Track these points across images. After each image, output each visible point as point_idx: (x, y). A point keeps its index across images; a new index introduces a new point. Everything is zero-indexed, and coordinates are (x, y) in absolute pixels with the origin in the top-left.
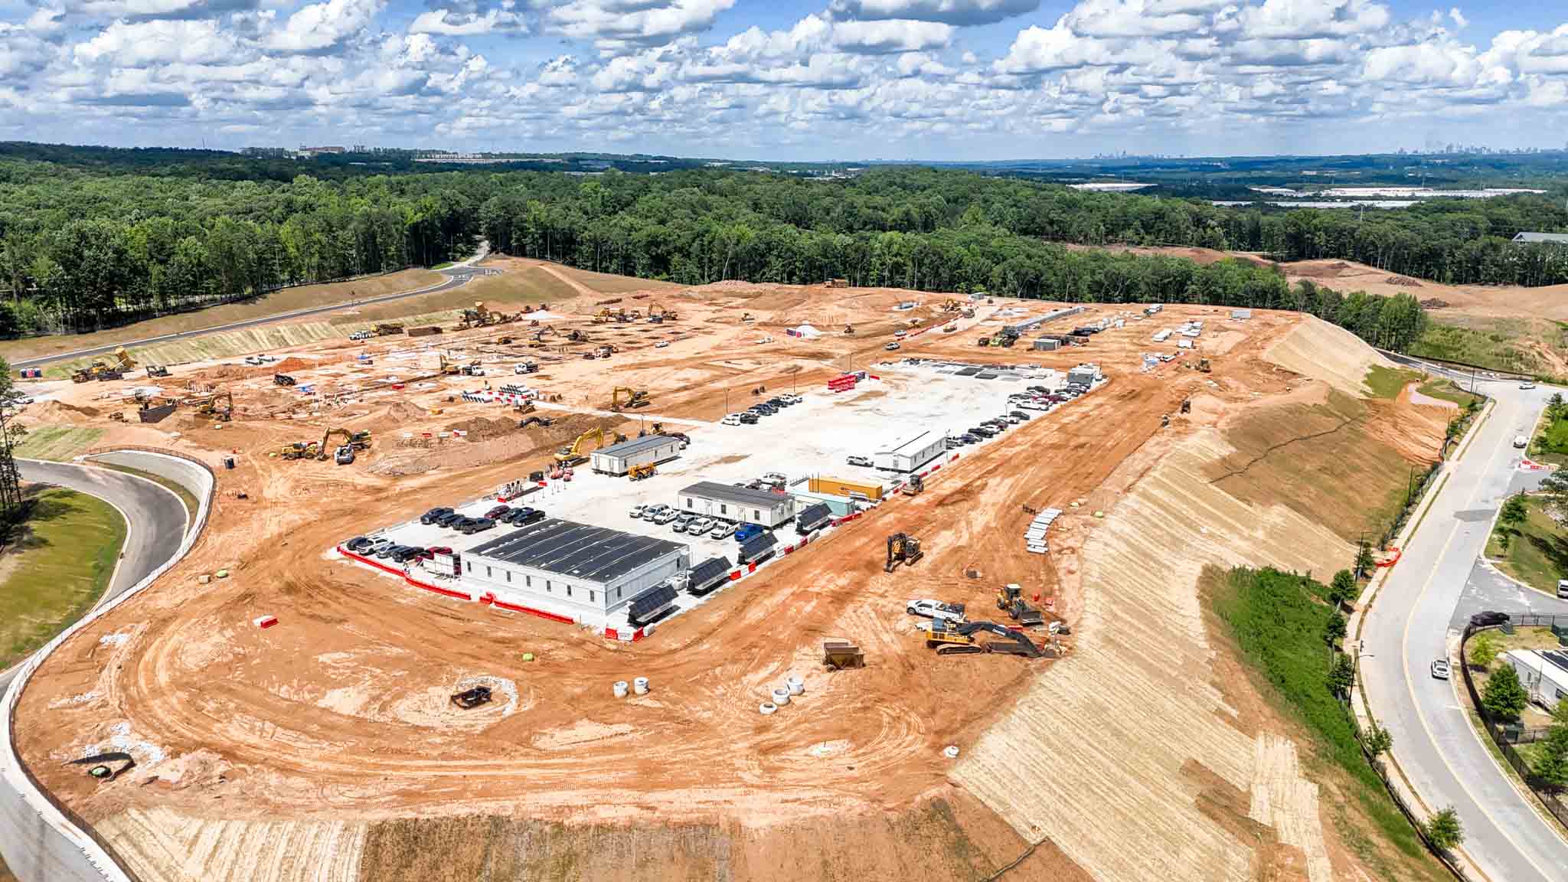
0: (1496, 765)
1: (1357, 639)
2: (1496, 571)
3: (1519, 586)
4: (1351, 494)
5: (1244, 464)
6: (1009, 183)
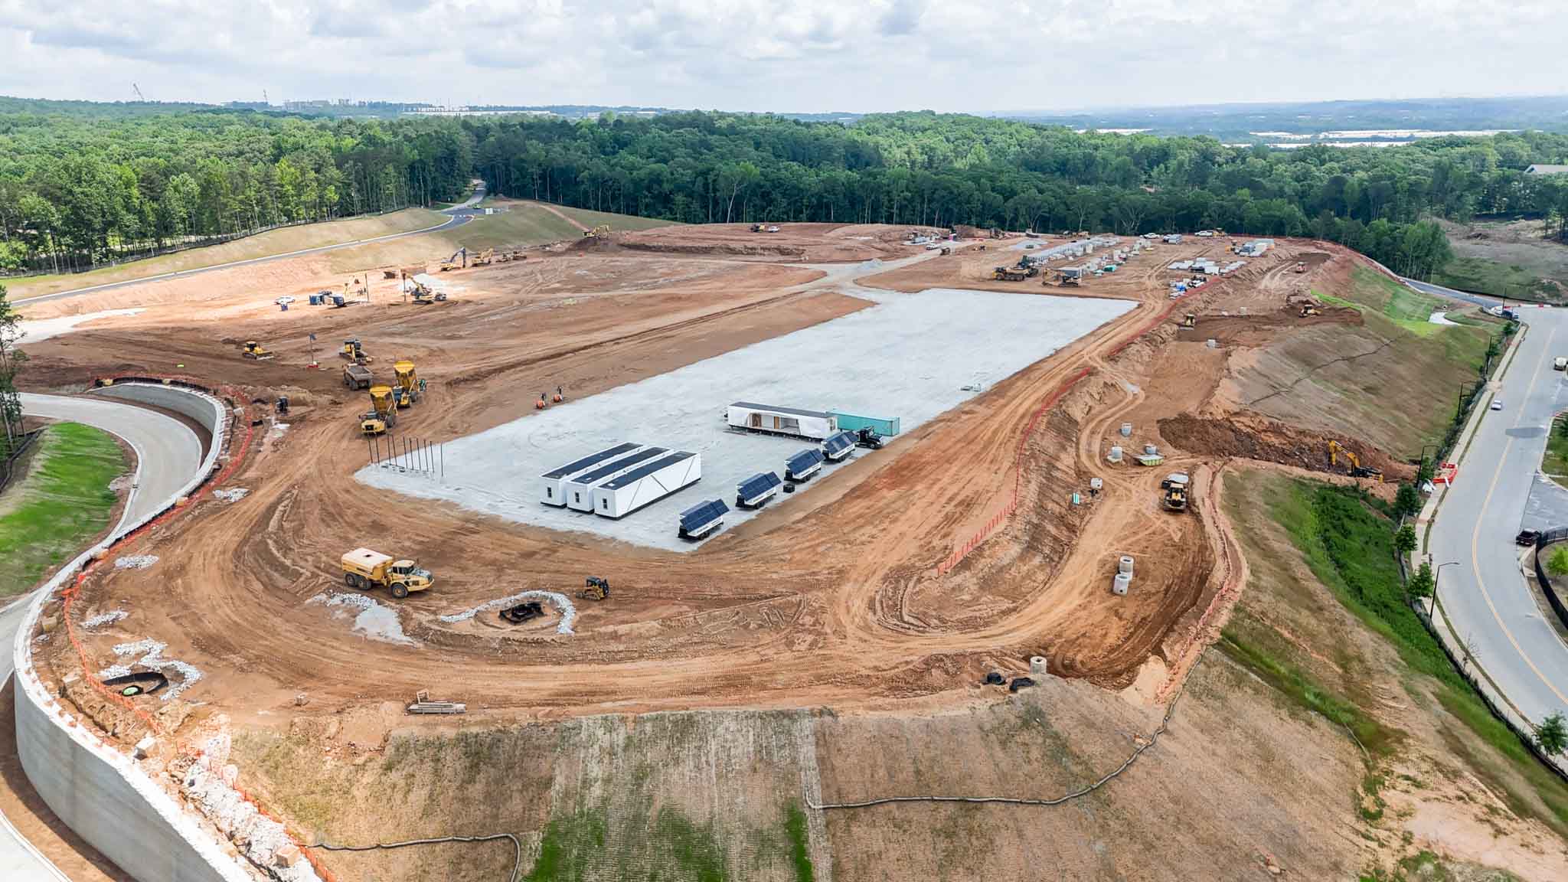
1: (1425, 552)
2: (1557, 485)
4: (1398, 414)
5: (1289, 384)
6: (1010, 123)
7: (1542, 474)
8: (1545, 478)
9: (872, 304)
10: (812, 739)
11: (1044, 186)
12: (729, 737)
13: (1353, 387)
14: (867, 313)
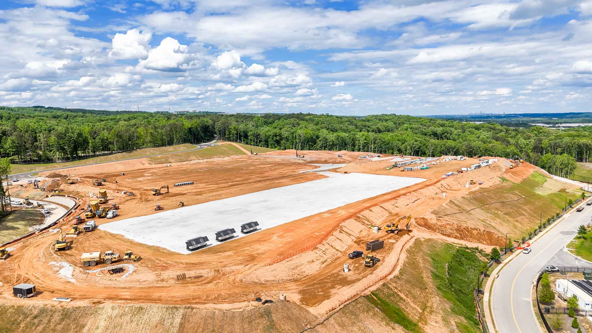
0: (537, 321)
1: (497, 274)
2: (569, 252)
3: (576, 259)
4: (516, 223)
5: (469, 209)
6: (420, 118)
7: (565, 247)
8: (566, 250)
9: (326, 177)
10: (181, 317)
11: (418, 139)
12: (153, 314)
13: (499, 212)
14: (323, 180)
